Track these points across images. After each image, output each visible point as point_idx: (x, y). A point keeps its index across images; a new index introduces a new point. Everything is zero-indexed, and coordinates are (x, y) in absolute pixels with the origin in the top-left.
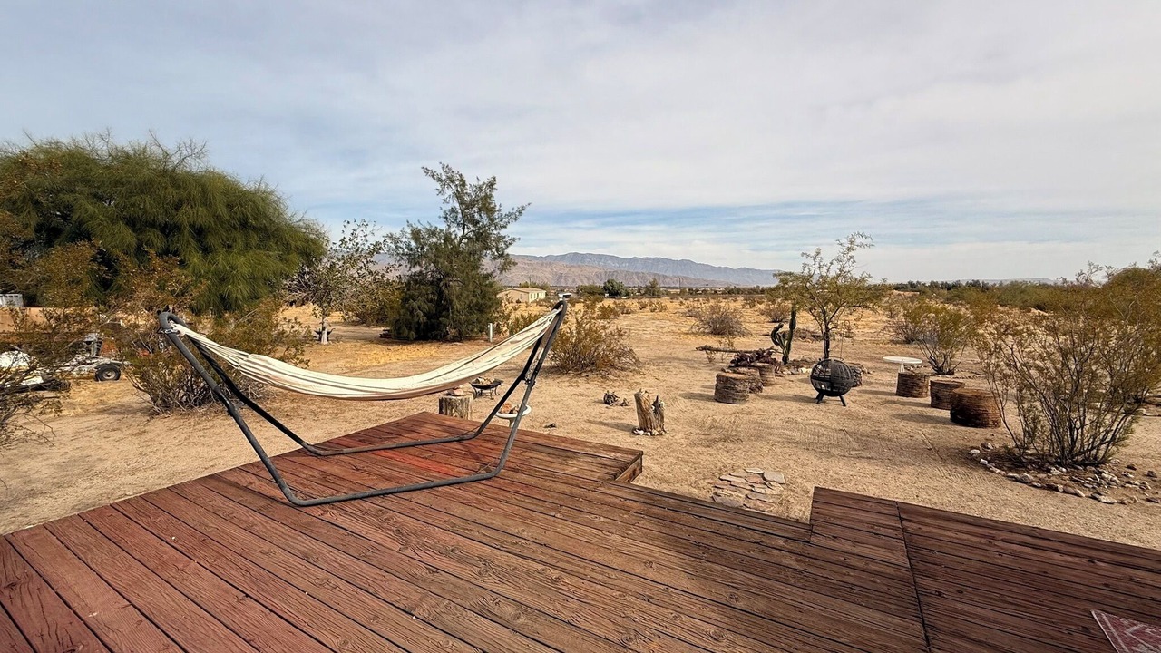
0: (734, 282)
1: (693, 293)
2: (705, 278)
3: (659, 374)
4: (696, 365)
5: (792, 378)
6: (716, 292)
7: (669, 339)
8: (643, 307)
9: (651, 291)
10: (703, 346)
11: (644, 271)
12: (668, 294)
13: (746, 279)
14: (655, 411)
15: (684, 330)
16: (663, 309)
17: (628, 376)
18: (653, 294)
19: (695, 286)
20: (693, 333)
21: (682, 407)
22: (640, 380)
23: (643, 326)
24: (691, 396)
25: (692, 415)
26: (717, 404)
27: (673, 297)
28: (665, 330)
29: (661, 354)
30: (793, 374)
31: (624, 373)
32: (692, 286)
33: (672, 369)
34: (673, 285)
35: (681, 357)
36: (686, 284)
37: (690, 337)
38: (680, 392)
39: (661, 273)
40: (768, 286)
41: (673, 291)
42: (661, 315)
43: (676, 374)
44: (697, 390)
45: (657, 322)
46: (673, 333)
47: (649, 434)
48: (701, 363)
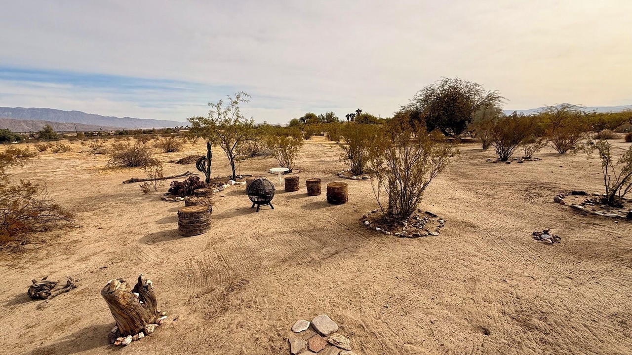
0: (121, 127)
1: (89, 135)
2: (97, 125)
3: (98, 220)
4: (135, 200)
5: (221, 194)
6: (109, 134)
7: (87, 176)
8: (43, 149)
9: (47, 135)
10: (130, 179)
11: (33, 119)
12: (65, 137)
13: (131, 124)
14: (141, 298)
15: (98, 166)
16: (66, 150)
17: (58, 236)
18: (50, 138)
19: (90, 130)
20: (110, 168)
21: (152, 257)
22: (79, 237)
23: (50, 167)
24: (153, 239)
25: (172, 266)
26: (186, 239)
27: (71, 139)
28: (78, 169)
29: (87, 194)
30: (220, 191)
31: (50, 234)
32: (87, 130)
33: (112, 210)
34: (68, 130)
35: (113, 193)
36: (80, 129)
37: (109, 171)
38: (138, 237)
39: (53, 121)
40: (147, 129)
41: (69, 135)
42: (66, 155)
43: (120, 216)
44: (154, 229)
45: (66, 162)
46: (89, 170)
47: (141, 335)
48: (137, 196)
